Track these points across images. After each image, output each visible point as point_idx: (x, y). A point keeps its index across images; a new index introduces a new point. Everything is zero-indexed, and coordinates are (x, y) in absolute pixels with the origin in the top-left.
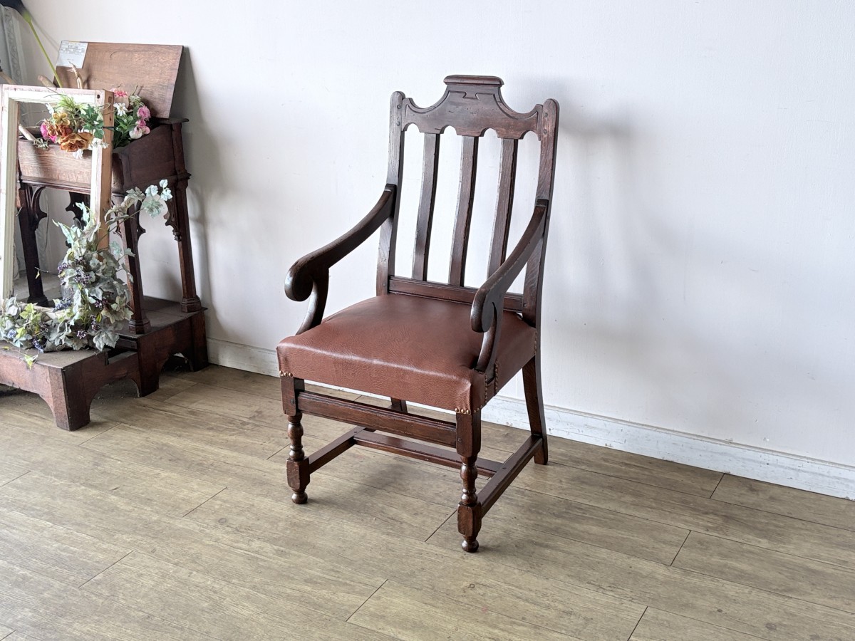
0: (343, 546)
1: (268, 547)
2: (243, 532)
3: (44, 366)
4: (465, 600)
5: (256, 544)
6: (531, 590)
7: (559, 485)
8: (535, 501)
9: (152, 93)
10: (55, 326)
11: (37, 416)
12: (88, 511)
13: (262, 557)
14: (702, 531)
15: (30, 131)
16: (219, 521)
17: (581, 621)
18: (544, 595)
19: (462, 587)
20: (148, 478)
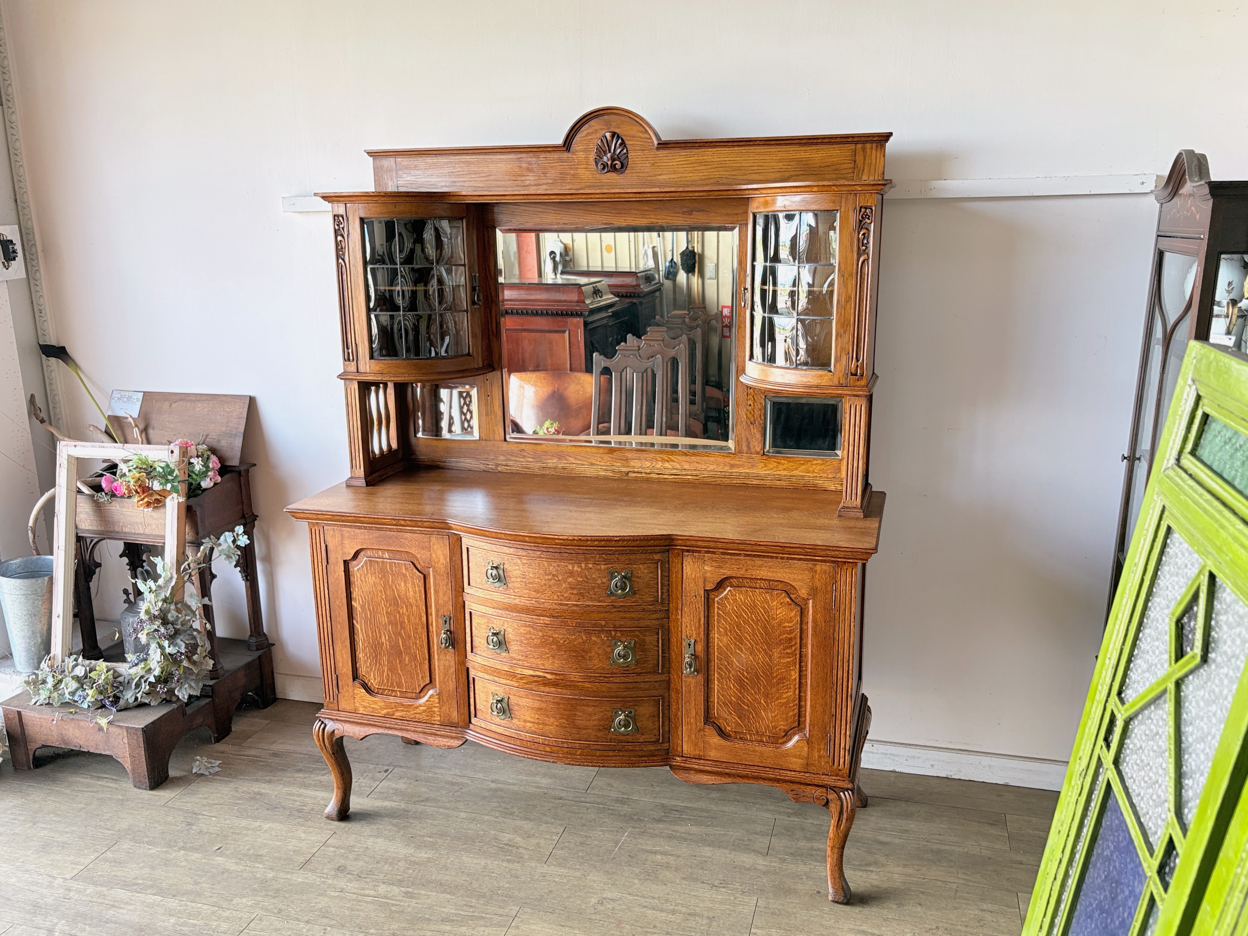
0: (468, 879)
1: (396, 890)
2: (366, 878)
3: (120, 726)
4: (598, 917)
5: (382, 889)
6: (654, 898)
7: (652, 789)
8: (633, 808)
9: (219, 441)
10: (128, 683)
11: (106, 778)
12: (196, 878)
13: (393, 902)
14: (786, 818)
15: (85, 483)
16: (338, 870)
17: (705, 921)
18: (667, 900)
19: (591, 904)
20: (250, 832)
